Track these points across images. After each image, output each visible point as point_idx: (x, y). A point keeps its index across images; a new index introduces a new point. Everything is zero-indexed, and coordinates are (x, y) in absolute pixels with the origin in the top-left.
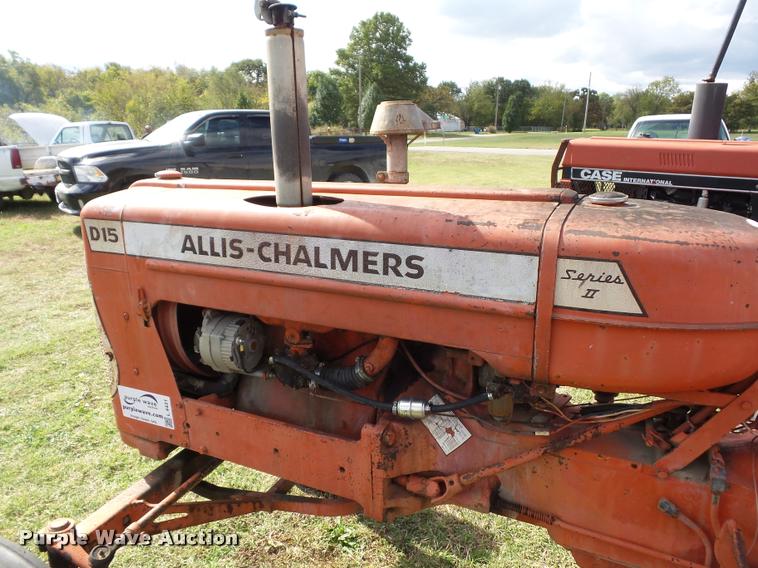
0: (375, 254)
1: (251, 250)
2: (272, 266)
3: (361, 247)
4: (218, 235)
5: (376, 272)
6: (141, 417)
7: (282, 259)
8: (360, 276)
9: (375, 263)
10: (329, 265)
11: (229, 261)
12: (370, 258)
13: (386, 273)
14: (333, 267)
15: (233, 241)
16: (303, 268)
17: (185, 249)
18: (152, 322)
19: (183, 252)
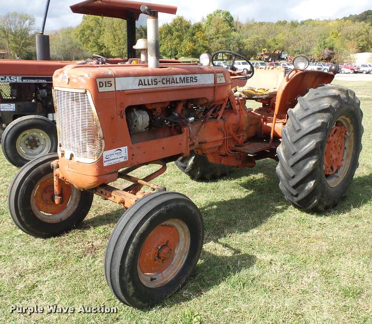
0: (189, 78)
1: (159, 81)
2: (166, 85)
3: (185, 76)
4: (150, 78)
7: (168, 82)
8: (186, 84)
9: (188, 80)
11: (154, 86)
13: (190, 82)
14: (180, 83)
16: (173, 85)
17: (139, 84)
19: (139, 86)
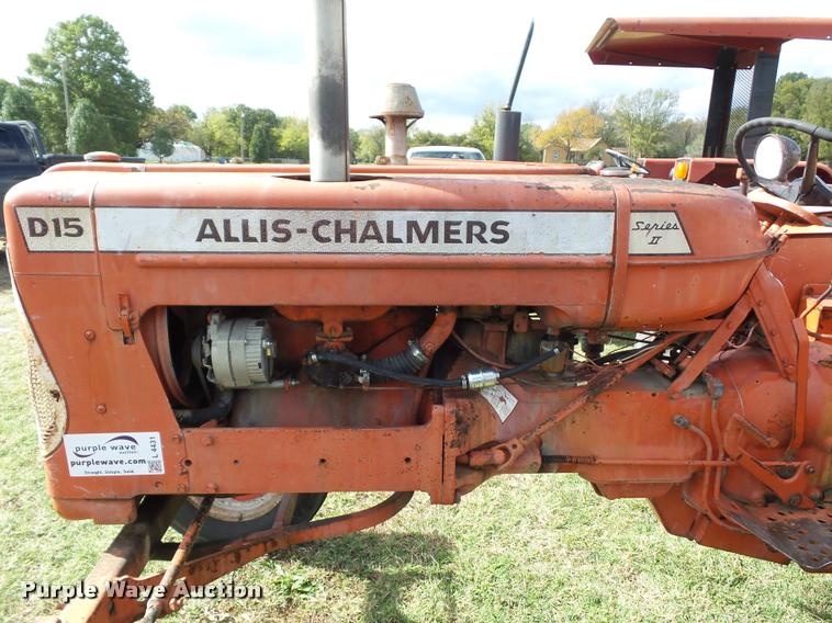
0: (458, 223)
1: (302, 231)
2: (332, 246)
3: (441, 217)
4: (254, 217)
5: (459, 241)
6: (104, 470)
7: (346, 238)
8: (442, 247)
9: (457, 232)
10: (404, 239)
11: (271, 246)
12: (453, 228)
13: (469, 241)
14: (410, 240)
15: (278, 222)
16: (372, 246)
17: (201, 236)
18: (138, 336)
19: (199, 240)
